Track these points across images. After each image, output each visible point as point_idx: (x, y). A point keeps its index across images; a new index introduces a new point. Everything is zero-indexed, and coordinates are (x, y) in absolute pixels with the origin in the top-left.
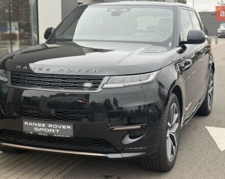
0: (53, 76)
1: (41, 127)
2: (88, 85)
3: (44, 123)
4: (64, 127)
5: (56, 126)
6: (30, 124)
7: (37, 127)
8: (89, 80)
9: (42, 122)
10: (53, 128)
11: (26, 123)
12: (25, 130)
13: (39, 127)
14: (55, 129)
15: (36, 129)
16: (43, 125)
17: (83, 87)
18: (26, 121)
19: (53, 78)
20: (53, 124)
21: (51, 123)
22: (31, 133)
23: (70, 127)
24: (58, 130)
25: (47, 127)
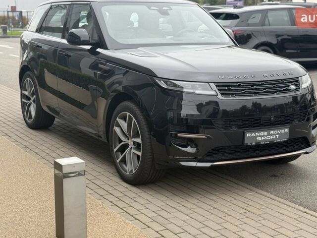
0: (262, 83)
1: (264, 136)
2: (293, 87)
3: (266, 131)
4: (283, 131)
5: (276, 132)
6: (253, 135)
7: (260, 136)
8: (292, 82)
9: (264, 131)
10: (274, 135)
11: (248, 135)
12: (247, 142)
13: (261, 136)
14: (275, 135)
15: (259, 139)
16: (266, 133)
17: (290, 90)
18: (249, 132)
19: (263, 84)
20: (274, 130)
21: (272, 130)
22: (254, 144)
23: (286, 130)
24: (277, 136)
25: (269, 134)
